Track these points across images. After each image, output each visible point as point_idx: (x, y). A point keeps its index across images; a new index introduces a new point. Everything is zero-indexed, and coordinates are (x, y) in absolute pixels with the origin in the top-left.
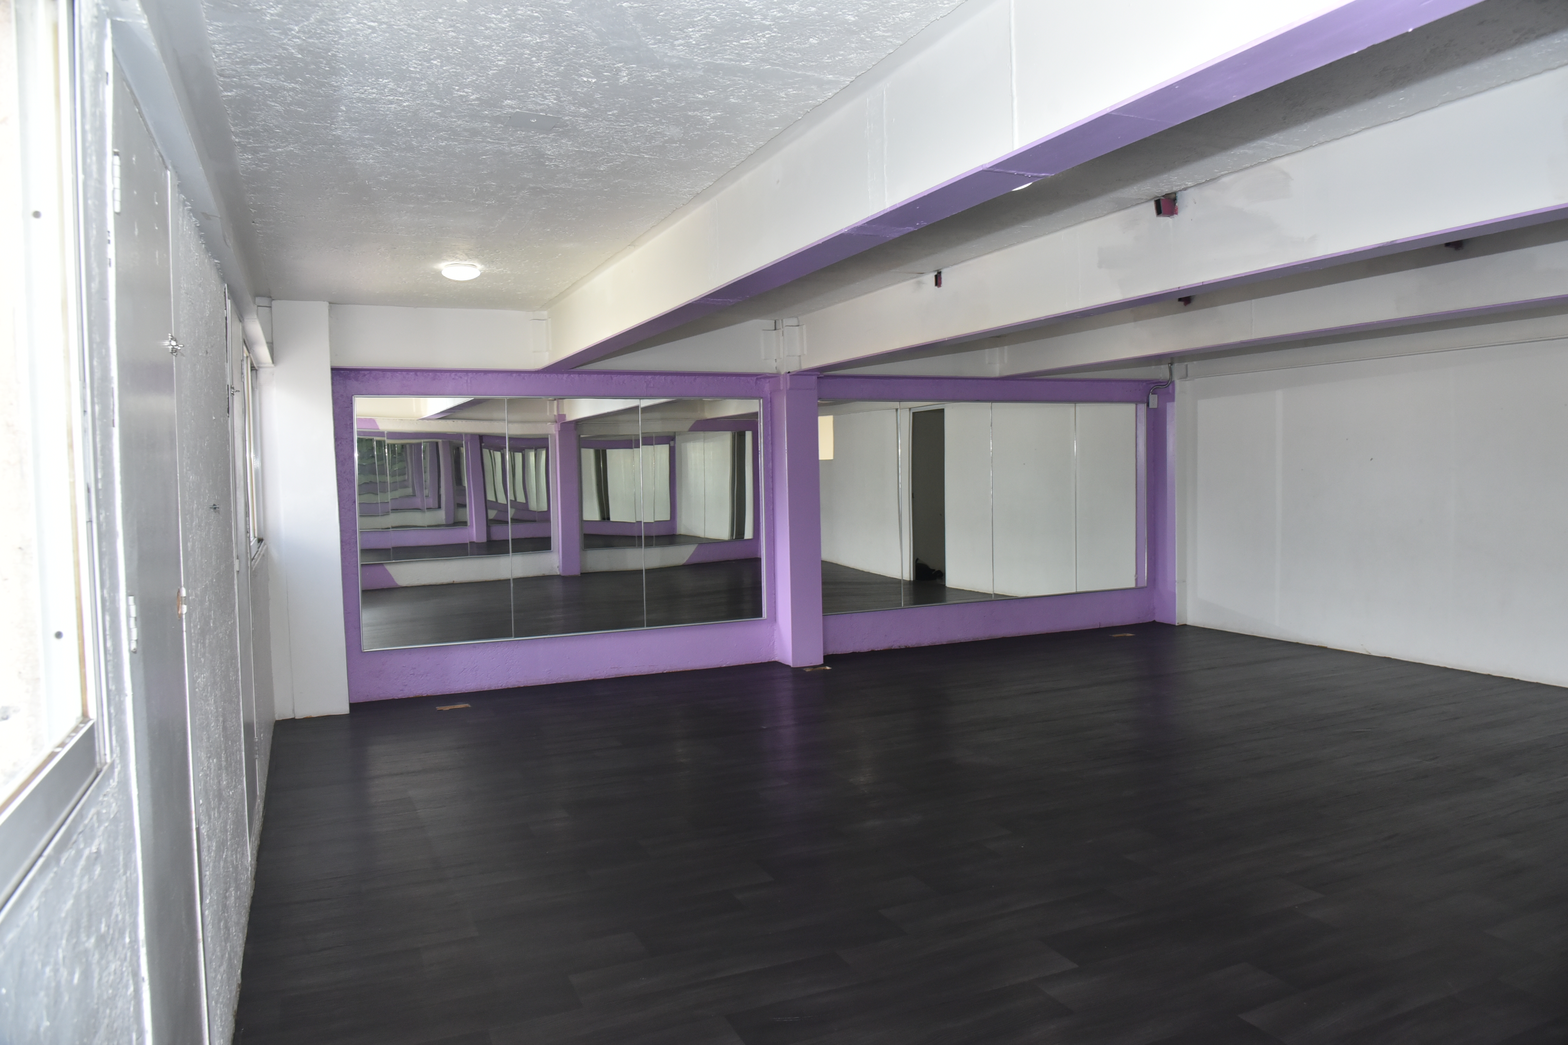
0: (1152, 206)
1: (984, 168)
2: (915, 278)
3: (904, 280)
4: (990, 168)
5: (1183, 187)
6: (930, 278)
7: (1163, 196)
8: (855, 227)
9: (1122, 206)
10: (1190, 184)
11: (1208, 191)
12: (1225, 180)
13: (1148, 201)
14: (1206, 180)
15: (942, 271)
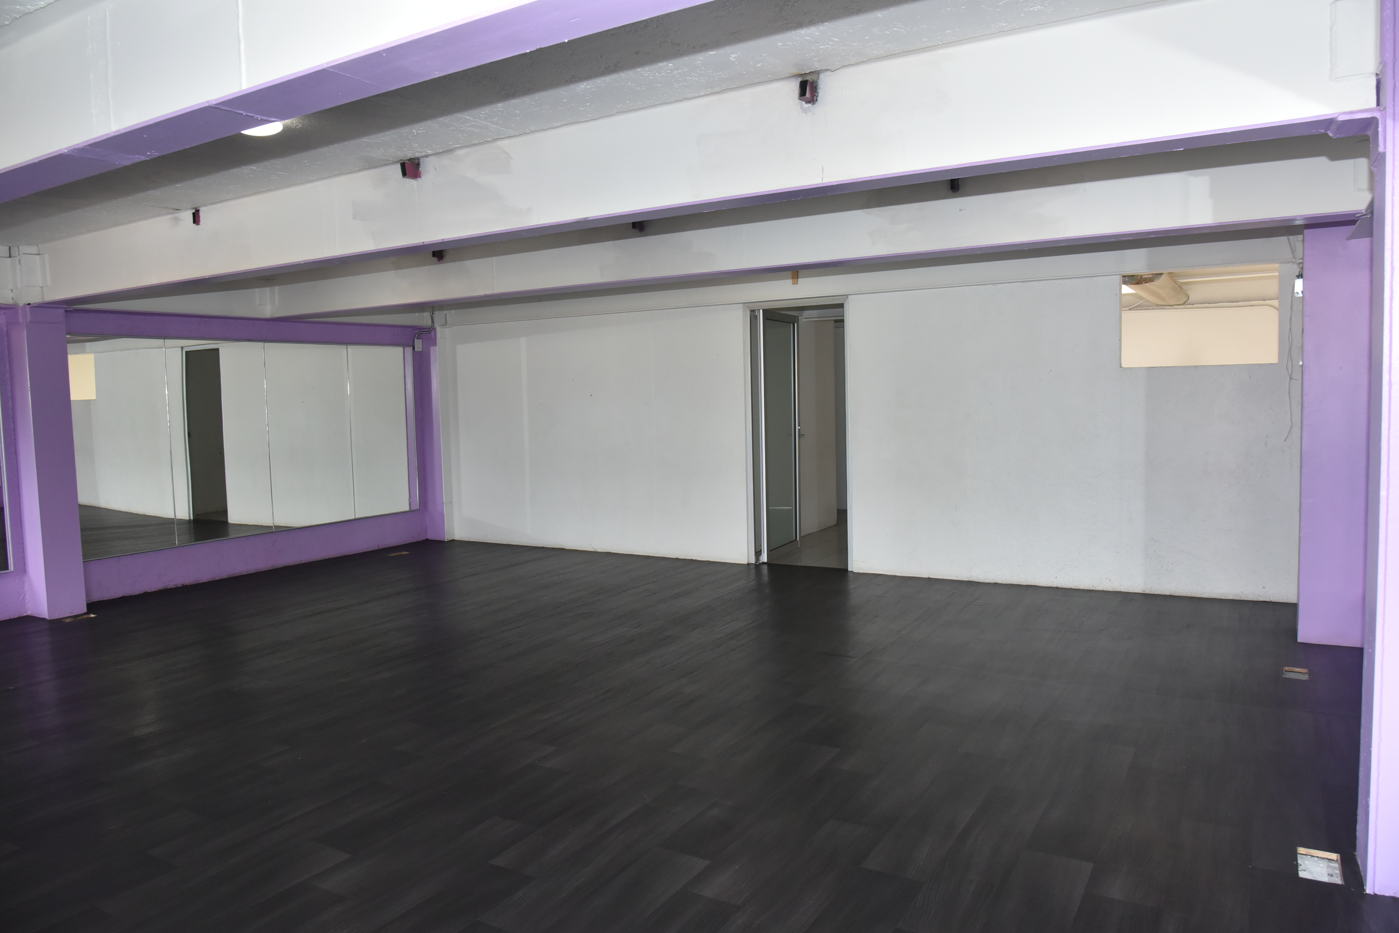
0: (398, 168)
1: (210, 104)
2: (170, 214)
3: (159, 215)
4: (216, 104)
5: (424, 154)
6: (189, 215)
7: (408, 160)
8: (75, 149)
9: (371, 164)
10: (429, 152)
11: (446, 161)
12: (460, 152)
13: (394, 163)
14: (443, 151)
15: (200, 209)
